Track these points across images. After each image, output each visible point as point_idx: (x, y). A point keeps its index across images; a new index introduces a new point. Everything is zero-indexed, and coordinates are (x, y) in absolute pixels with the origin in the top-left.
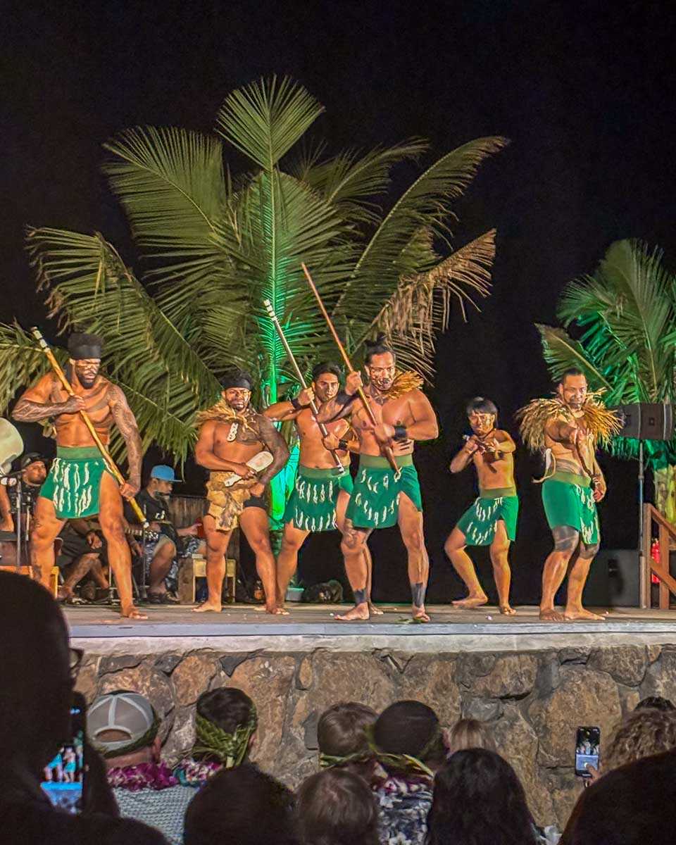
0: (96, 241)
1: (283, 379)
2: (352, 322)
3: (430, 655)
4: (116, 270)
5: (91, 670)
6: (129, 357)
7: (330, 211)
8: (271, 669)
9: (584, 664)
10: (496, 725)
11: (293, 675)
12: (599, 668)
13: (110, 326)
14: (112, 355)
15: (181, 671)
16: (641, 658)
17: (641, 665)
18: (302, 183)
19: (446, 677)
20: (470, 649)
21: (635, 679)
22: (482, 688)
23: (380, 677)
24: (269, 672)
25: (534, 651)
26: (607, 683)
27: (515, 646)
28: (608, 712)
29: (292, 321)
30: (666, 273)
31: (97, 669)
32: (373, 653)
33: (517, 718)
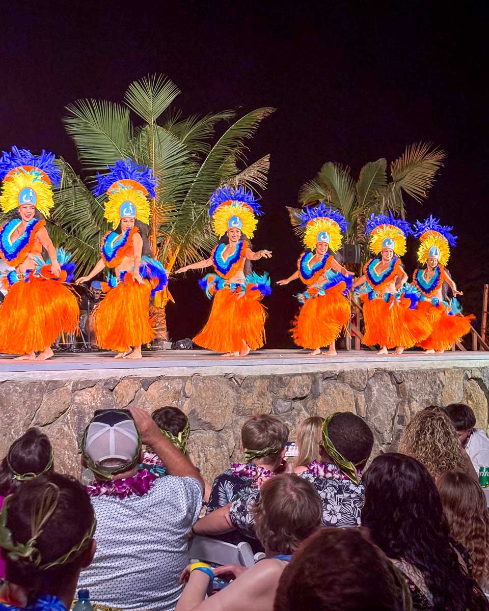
0: (61, 161)
1: (160, 234)
2: (195, 204)
3: (255, 377)
4: (71, 177)
5: (68, 389)
6: (79, 223)
7: (184, 146)
8: (169, 386)
9: (336, 379)
10: (291, 414)
11: (181, 390)
12: (343, 382)
13: (68, 207)
14: (70, 222)
15: (118, 389)
16: (365, 376)
17: (365, 379)
18: (169, 132)
19: (264, 389)
20: (277, 373)
21: (362, 387)
22: (283, 394)
23: (229, 389)
24: (168, 388)
25: (310, 373)
26: (348, 390)
27: (300, 370)
28: (348, 405)
29: (164, 204)
30: (352, 179)
31: (71, 388)
32: (225, 376)
33: (301, 410)
